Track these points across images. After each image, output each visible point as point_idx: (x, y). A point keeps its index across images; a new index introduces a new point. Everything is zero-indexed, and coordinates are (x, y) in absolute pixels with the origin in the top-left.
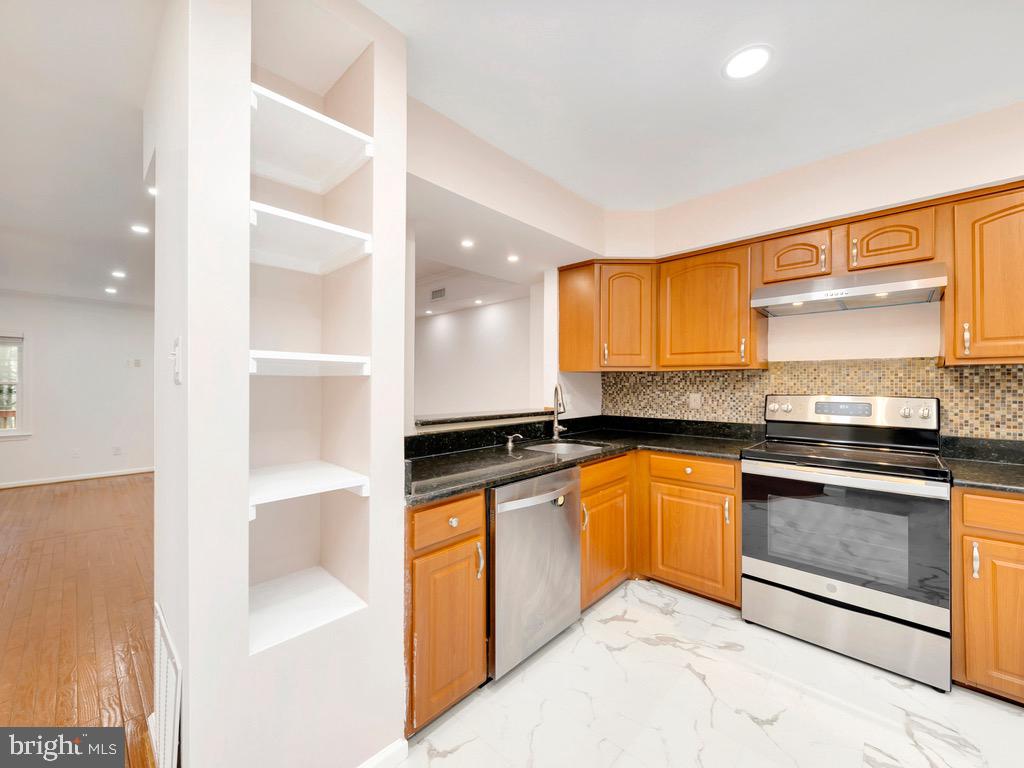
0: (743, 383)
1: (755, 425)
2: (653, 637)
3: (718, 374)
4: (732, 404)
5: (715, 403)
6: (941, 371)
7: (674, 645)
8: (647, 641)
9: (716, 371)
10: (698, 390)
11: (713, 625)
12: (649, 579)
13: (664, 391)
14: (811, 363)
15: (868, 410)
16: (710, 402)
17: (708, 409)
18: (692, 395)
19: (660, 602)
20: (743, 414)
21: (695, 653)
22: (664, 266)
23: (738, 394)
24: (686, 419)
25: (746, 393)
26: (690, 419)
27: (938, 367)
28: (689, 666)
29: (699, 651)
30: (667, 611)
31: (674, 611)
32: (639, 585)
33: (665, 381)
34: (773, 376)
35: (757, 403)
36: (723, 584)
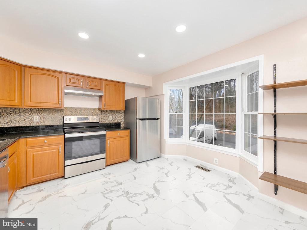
0: (55, 113)
1: (59, 125)
2: (42, 199)
3: (46, 110)
4: (51, 119)
5: (45, 119)
6: (99, 111)
7: (51, 196)
8: (40, 201)
9: (45, 109)
10: (37, 115)
11: (58, 185)
12: (23, 187)
13: (20, 115)
14: (75, 108)
15: (87, 119)
16: (43, 119)
17: (42, 121)
18: (35, 117)
19: (35, 190)
20: (55, 122)
21: (58, 193)
22: (27, 69)
23: (53, 116)
24: (31, 125)
25: (56, 116)
26: (34, 125)
27: (98, 110)
28: (60, 197)
29: (60, 192)
30: (39, 191)
31: (42, 189)
32: (20, 191)
33: (21, 112)
34: (64, 111)
35: (60, 119)
36: (58, 172)
